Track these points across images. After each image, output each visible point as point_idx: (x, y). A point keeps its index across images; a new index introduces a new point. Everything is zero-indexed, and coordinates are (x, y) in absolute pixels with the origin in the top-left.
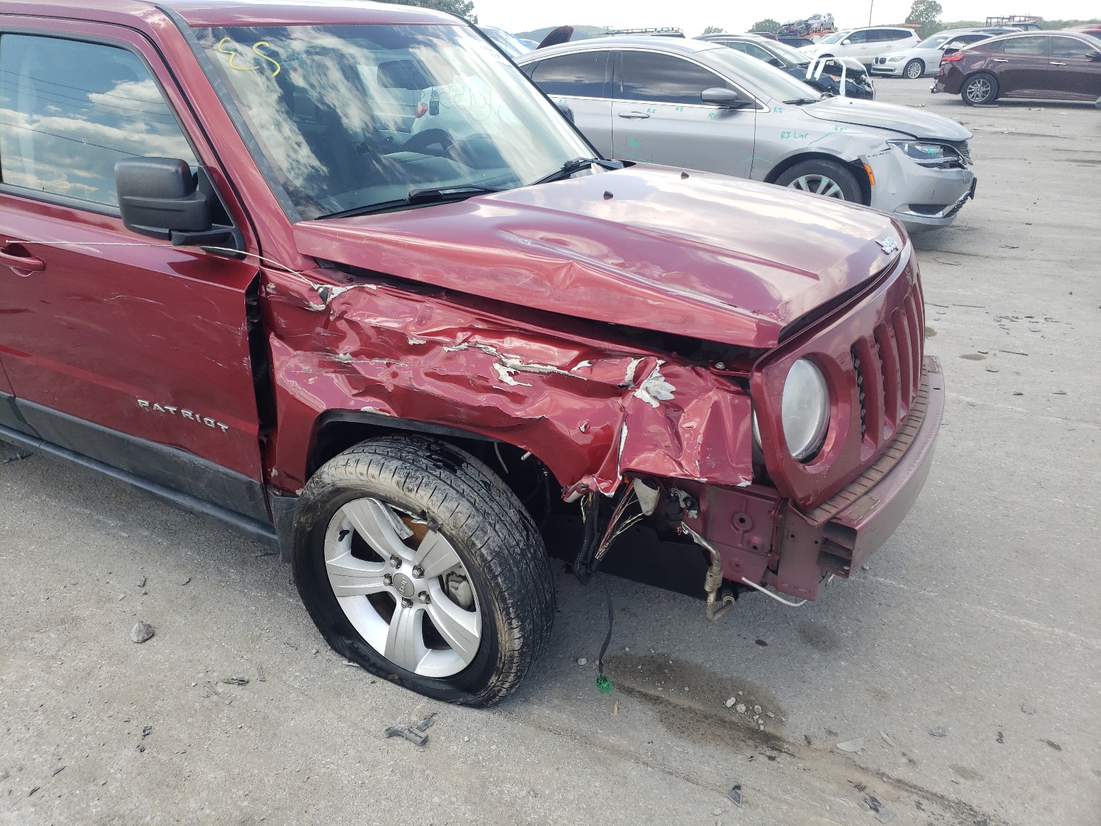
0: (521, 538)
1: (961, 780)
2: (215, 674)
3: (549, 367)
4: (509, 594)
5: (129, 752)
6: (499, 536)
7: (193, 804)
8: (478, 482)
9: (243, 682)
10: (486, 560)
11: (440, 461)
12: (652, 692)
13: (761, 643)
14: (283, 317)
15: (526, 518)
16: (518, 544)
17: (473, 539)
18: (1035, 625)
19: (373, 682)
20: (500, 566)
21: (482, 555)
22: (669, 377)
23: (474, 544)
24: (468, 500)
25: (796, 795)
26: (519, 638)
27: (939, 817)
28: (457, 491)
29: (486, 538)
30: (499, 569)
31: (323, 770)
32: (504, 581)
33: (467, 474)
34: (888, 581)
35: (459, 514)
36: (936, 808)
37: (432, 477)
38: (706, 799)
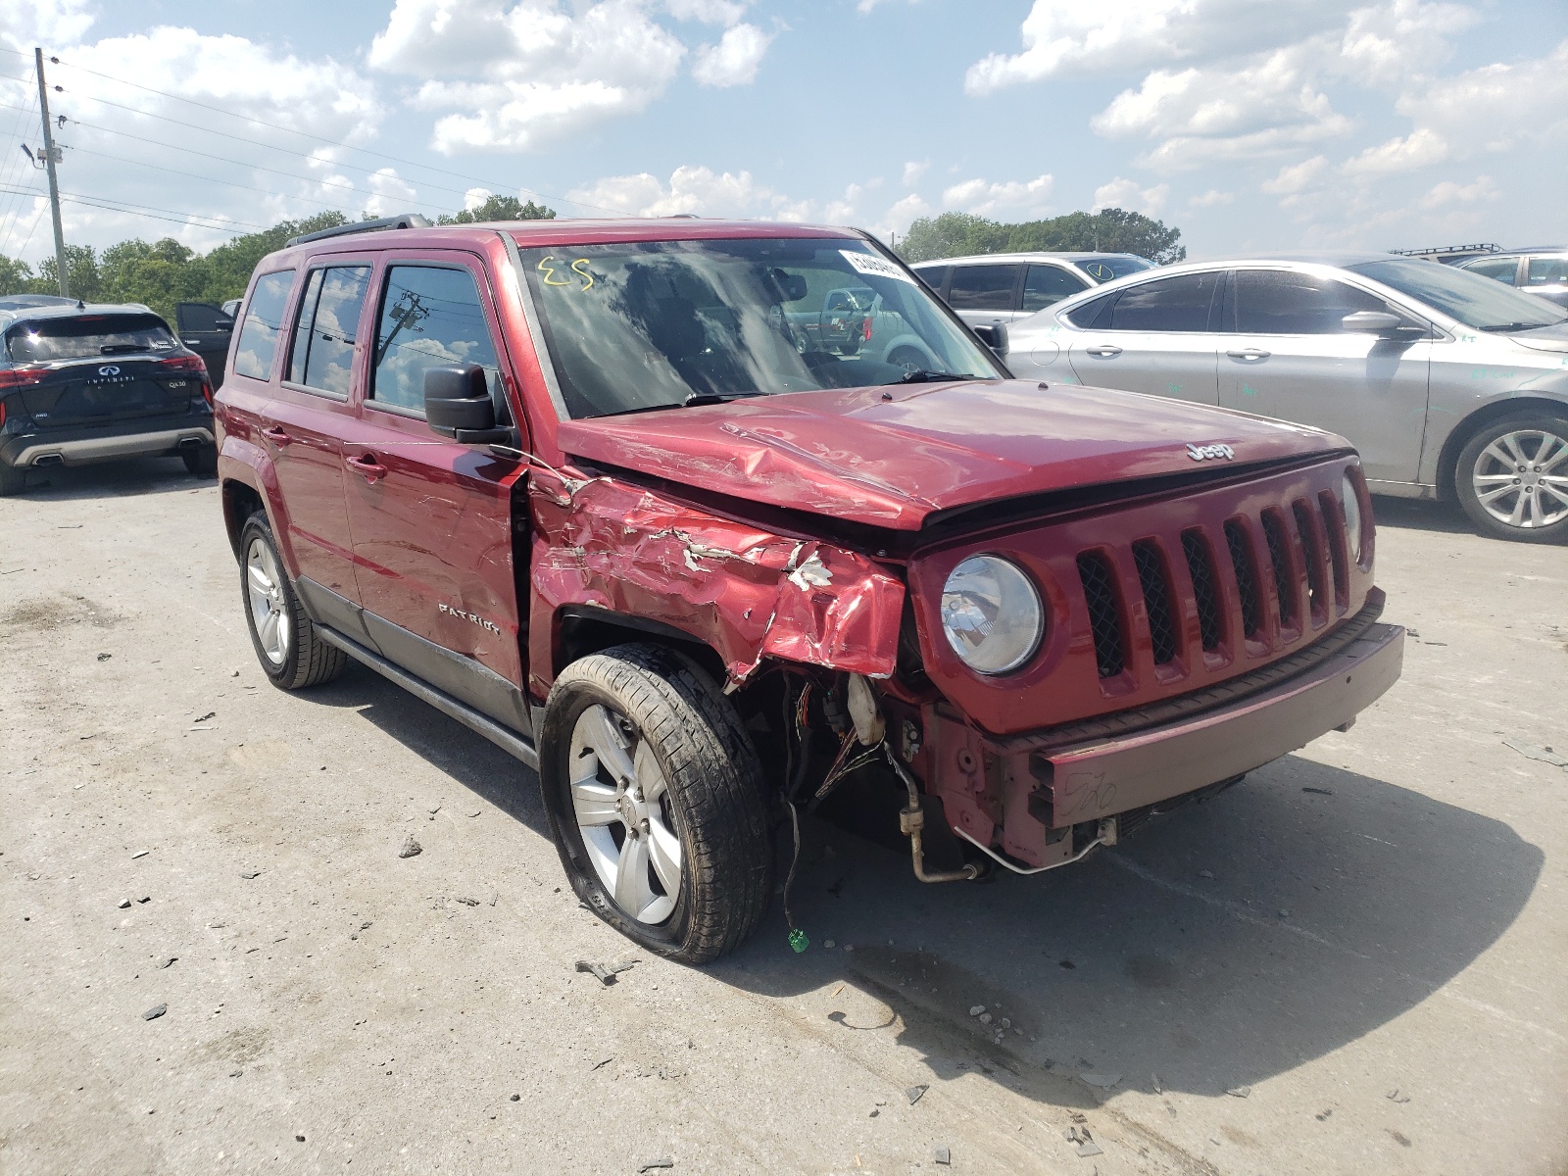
0: (724, 755)
1: (1225, 1142)
2: (453, 893)
3: (726, 552)
4: (696, 811)
5: (344, 938)
6: (695, 746)
7: (371, 986)
8: (689, 689)
9: (473, 903)
10: (675, 768)
11: (657, 664)
12: (891, 986)
13: (1067, 965)
14: (542, 514)
15: (739, 737)
16: (717, 760)
17: (664, 743)
18: (1498, 1012)
19: (596, 925)
20: (689, 777)
21: (671, 763)
22: (826, 562)
23: (664, 750)
24: (670, 704)
25: (990, 1109)
26: (709, 868)
27: (1161, 1168)
28: (661, 694)
29: (678, 745)
30: (688, 781)
31: (500, 985)
32: (692, 796)
33: (680, 680)
34: (1306, 932)
35: (655, 716)
36: (1165, 1160)
37: (640, 677)
38: (877, 1089)
